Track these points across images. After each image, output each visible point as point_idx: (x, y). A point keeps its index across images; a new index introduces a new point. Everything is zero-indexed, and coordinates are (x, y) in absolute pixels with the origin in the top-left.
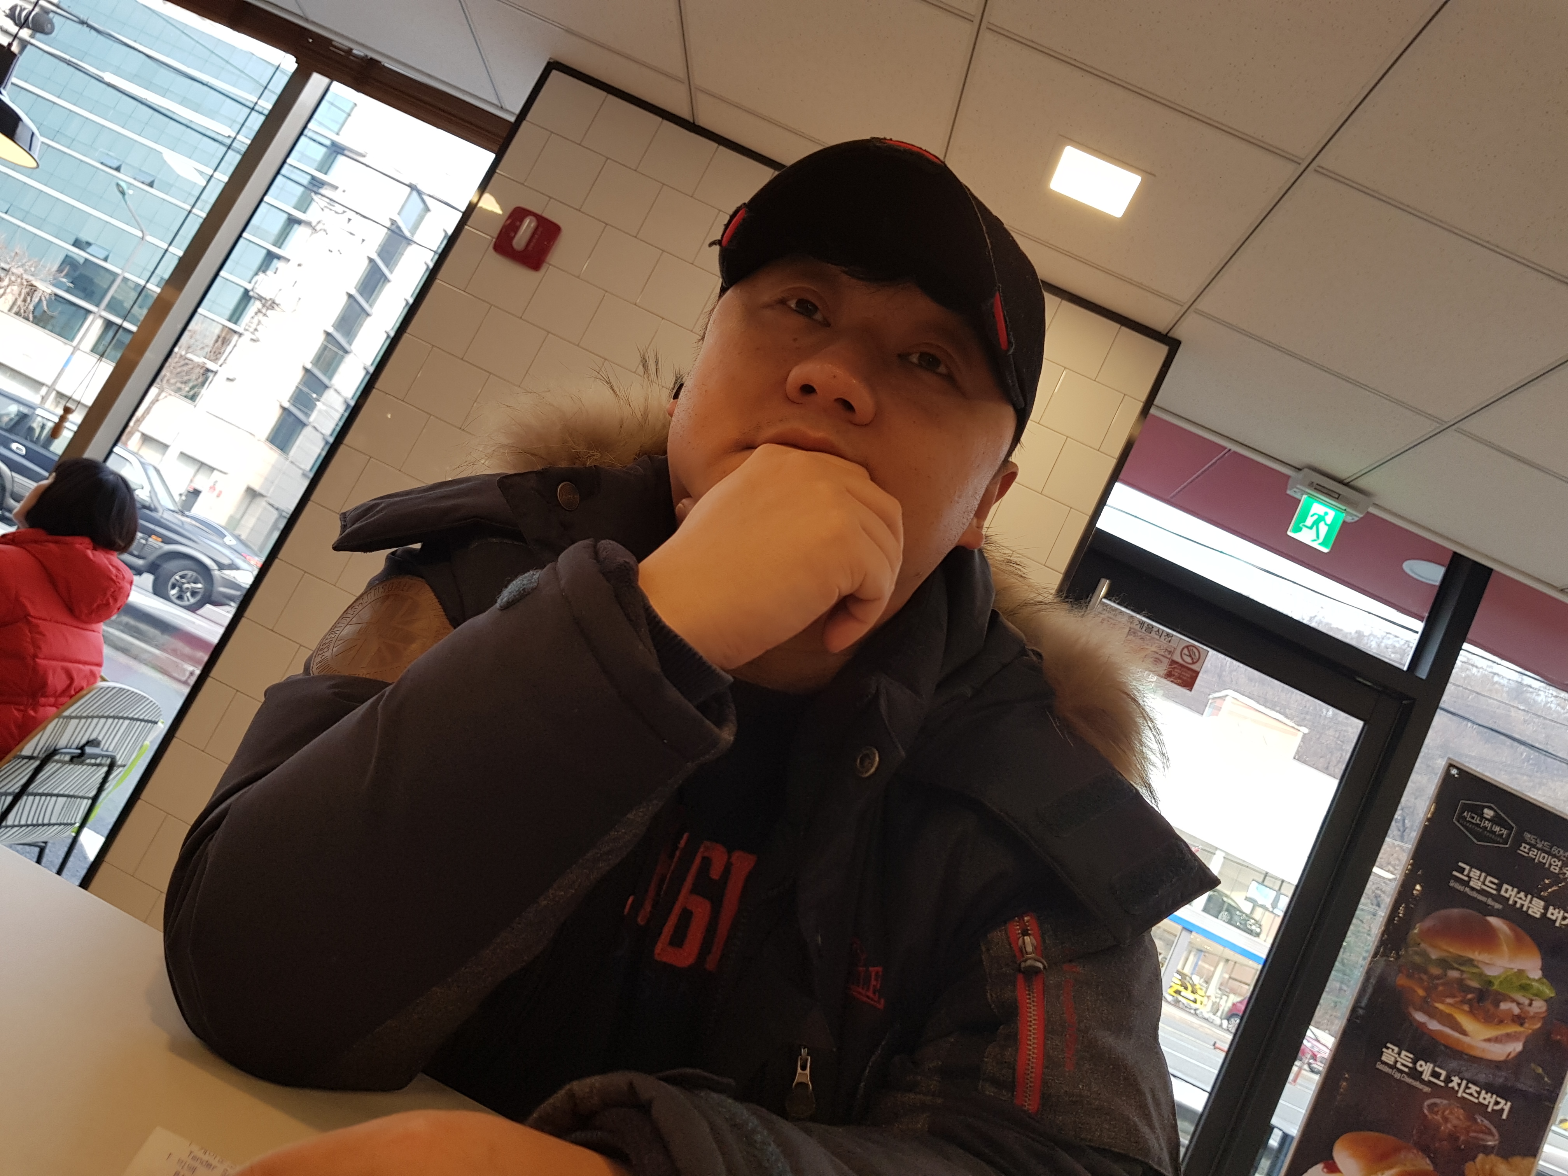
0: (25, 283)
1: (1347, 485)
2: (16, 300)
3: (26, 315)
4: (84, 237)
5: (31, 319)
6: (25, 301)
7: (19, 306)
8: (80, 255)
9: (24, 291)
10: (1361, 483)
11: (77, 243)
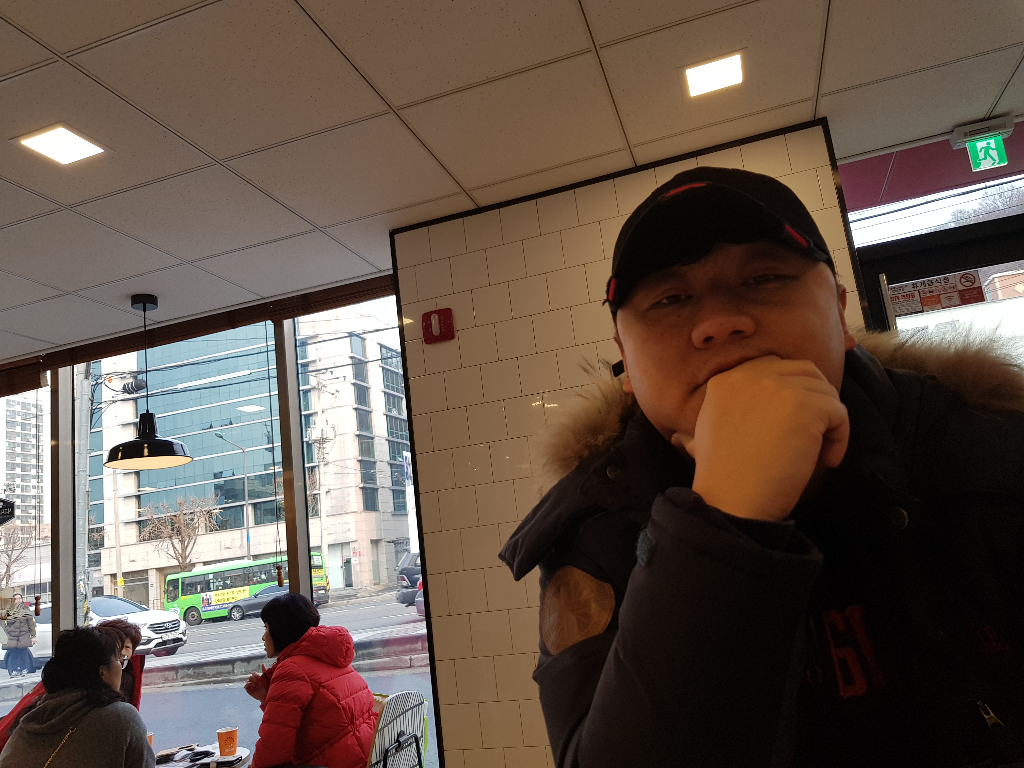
0: (205, 513)
1: (989, 119)
2: (206, 524)
3: (215, 528)
4: (217, 471)
5: (219, 529)
6: (210, 522)
7: (209, 526)
8: (220, 481)
9: (207, 518)
10: (997, 111)
11: (216, 476)
